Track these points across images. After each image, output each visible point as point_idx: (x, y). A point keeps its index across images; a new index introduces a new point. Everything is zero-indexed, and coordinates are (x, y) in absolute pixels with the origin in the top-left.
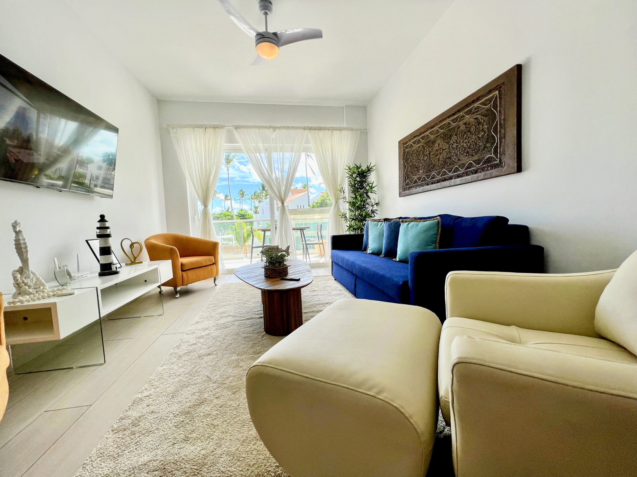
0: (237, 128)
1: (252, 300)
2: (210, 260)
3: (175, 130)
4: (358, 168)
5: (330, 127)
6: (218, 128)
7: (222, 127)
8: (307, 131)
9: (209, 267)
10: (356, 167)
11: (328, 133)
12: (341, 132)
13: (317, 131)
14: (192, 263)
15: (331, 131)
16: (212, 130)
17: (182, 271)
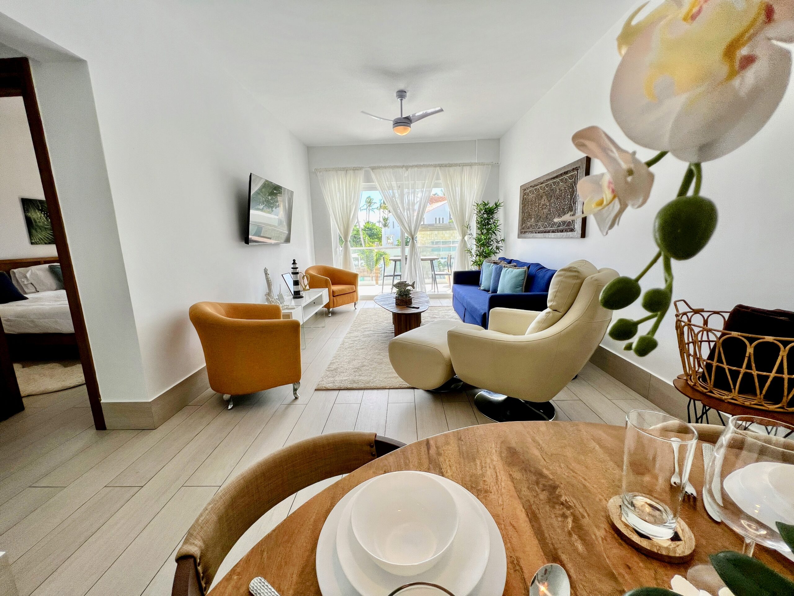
0: (373, 169)
1: (386, 321)
2: (352, 289)
3: (321, 173)
4: (486, 205)
5: (460, 163)
6: (357, 170)
7: (361, 168)
8: (438, 168)
9: (351, 294)
10: (483, 203)
11: (458, 169)
12: (471, 168)
13: (447, 169)
14: (340, 291)
15: (461, 167)
16: (352, 172)
17: (333, 296)
